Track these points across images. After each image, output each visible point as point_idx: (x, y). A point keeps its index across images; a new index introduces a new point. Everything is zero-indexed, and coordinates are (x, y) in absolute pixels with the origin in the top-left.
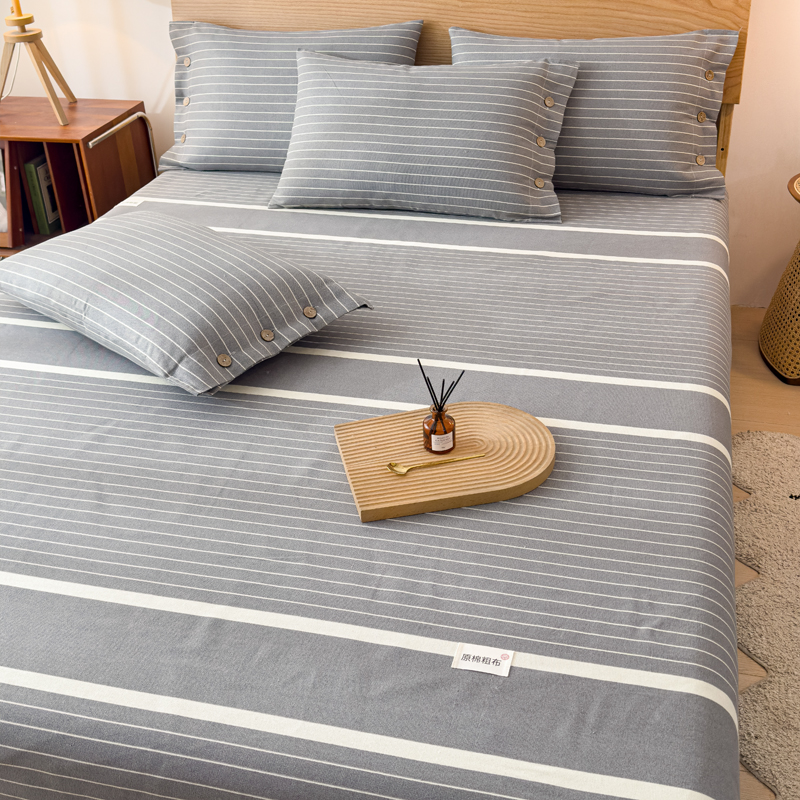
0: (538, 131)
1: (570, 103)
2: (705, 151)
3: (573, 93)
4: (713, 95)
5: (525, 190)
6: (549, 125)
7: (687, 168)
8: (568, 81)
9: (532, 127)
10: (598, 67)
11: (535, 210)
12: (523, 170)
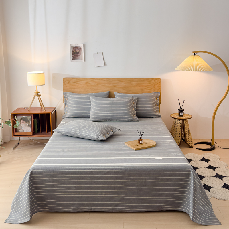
0: (133, 107)
1: (137, 103)
2: (157, 111)
3: (137, 102)
4: (157, 102)
5: (133, 116)
6: (134, 106)
7: (155, 113)
8: (136, 100)
9: (132, 107)
10: (140, 98)
11: (135, 119)
12: (132, 113)
